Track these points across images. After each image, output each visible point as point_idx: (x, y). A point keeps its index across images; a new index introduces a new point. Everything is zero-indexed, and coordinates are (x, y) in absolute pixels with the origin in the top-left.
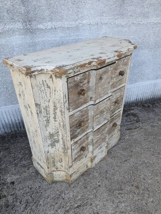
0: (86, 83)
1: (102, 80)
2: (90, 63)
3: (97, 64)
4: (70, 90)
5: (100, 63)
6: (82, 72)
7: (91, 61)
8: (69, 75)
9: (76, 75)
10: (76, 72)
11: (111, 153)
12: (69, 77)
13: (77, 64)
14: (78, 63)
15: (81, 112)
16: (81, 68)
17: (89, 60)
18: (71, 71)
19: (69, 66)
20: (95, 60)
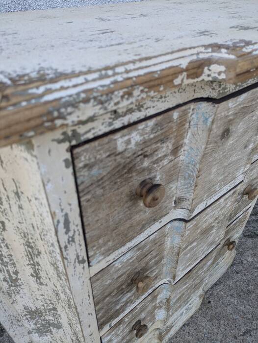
0: (166, 156)
1: (228, 139)
2: (196, 68)
3: (232, 75)
4: (89, 197)
5: (246, 68)
6: (152, 112)
7: (201, 56)
8: (81, 130)
9: (123, 128)
10: (125, 114)
11: (209, 302)
12: (83, 138)
13: (127, 72)
14: (134, 62)
15: (139, 249)
16: (152, 93)
17: (195, 51)
18: (90, 110)
19: (81, 80)
20: (224, 54)
